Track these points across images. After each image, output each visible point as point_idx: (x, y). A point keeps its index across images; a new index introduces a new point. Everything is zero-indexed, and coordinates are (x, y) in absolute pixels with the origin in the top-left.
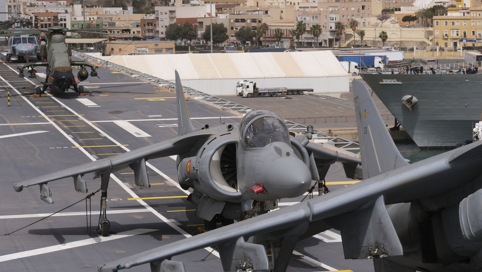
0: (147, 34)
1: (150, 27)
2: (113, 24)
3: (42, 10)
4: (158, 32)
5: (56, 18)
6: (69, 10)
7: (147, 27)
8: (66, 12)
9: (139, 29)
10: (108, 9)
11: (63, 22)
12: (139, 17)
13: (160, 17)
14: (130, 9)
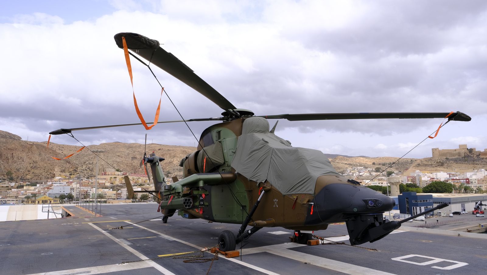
0: (118, 197)
1: (119, 195)
2: (106, 194)
3: (82, 190)
4: (122, 197)
5: (87, 192)
6: (91, 189)
7: (118, 195)
8: (90, 190)
9: (115, 196)
10: (104, 190)
11: (89, 194)
12: (115, 192)
13: (123, 192)
14: (111, 189)
